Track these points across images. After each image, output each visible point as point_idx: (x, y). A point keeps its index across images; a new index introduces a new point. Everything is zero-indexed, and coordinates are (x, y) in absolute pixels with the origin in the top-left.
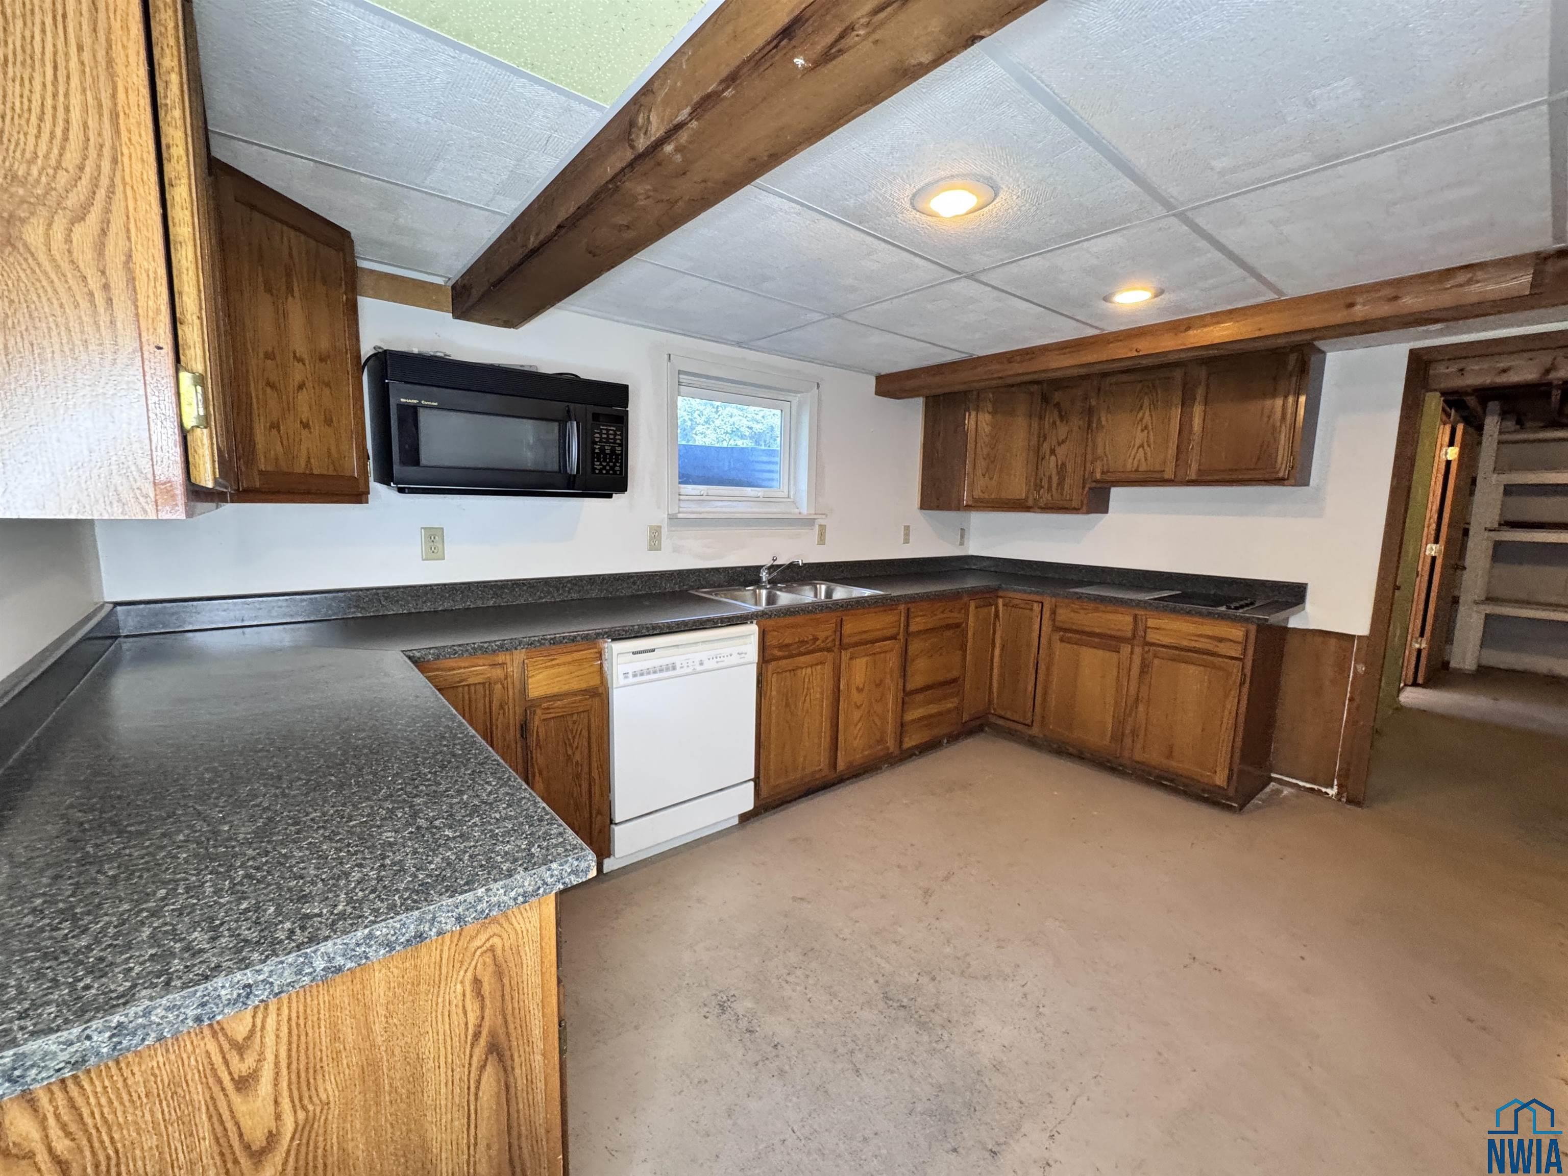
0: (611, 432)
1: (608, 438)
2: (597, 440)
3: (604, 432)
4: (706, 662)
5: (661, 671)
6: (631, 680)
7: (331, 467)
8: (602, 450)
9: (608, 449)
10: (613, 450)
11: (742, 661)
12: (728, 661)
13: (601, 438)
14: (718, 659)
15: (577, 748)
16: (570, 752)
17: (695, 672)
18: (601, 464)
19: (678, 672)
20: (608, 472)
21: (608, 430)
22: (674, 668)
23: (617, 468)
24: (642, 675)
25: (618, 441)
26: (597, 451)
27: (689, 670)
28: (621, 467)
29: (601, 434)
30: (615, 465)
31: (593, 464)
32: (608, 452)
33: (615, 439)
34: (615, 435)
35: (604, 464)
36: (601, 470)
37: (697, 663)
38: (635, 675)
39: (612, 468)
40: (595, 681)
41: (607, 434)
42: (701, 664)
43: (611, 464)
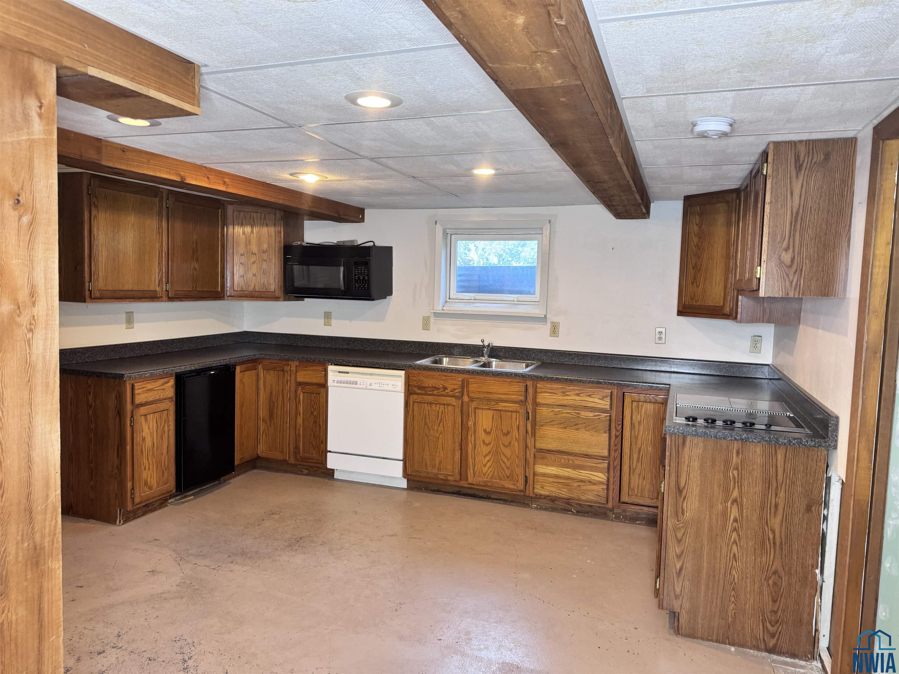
0: (363, 270)
1: (361, 273)
2: (357, 273)
3: (360, 270)
4: (373, 384)
5: (350, 383)
6: (336, 384)
7: (264, 288)
8: (359, 278)
9: (361, 278)
10: (364, 278)
11: (394, 389)
12: (385, 387)
13: (358, 273)
14: (380, 385)
15: (315, 409)
16: (312, 410)
17: (366, 389)
18: (358, 285)
19: (358, 386)
20: (362, 288)
21: (361, 269)
22: (356, 384)
23: (366, 286)
24: (341, 383)
25: (366, 274)
26: (357, 279)
27: (364, 387)
28: (368, 286)
29: (358, 271)
30: (365, 285)
31: (355, 285)
32: (361, 279)
33: (364, 273)
34: (365, 271)
35: (360, 284)
36: (358, 288)
37: (368, 384)
38: (337, 383)
39: (364, 286)
40: (322, 381)
41: (361, 271)
42: (371, 385)
43: (363, 285)
